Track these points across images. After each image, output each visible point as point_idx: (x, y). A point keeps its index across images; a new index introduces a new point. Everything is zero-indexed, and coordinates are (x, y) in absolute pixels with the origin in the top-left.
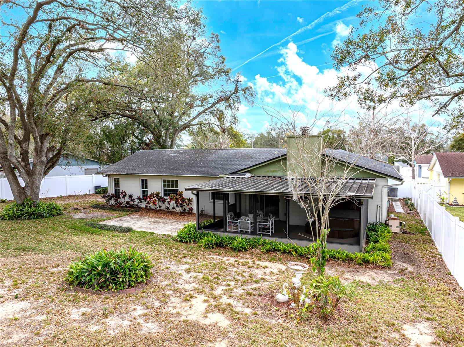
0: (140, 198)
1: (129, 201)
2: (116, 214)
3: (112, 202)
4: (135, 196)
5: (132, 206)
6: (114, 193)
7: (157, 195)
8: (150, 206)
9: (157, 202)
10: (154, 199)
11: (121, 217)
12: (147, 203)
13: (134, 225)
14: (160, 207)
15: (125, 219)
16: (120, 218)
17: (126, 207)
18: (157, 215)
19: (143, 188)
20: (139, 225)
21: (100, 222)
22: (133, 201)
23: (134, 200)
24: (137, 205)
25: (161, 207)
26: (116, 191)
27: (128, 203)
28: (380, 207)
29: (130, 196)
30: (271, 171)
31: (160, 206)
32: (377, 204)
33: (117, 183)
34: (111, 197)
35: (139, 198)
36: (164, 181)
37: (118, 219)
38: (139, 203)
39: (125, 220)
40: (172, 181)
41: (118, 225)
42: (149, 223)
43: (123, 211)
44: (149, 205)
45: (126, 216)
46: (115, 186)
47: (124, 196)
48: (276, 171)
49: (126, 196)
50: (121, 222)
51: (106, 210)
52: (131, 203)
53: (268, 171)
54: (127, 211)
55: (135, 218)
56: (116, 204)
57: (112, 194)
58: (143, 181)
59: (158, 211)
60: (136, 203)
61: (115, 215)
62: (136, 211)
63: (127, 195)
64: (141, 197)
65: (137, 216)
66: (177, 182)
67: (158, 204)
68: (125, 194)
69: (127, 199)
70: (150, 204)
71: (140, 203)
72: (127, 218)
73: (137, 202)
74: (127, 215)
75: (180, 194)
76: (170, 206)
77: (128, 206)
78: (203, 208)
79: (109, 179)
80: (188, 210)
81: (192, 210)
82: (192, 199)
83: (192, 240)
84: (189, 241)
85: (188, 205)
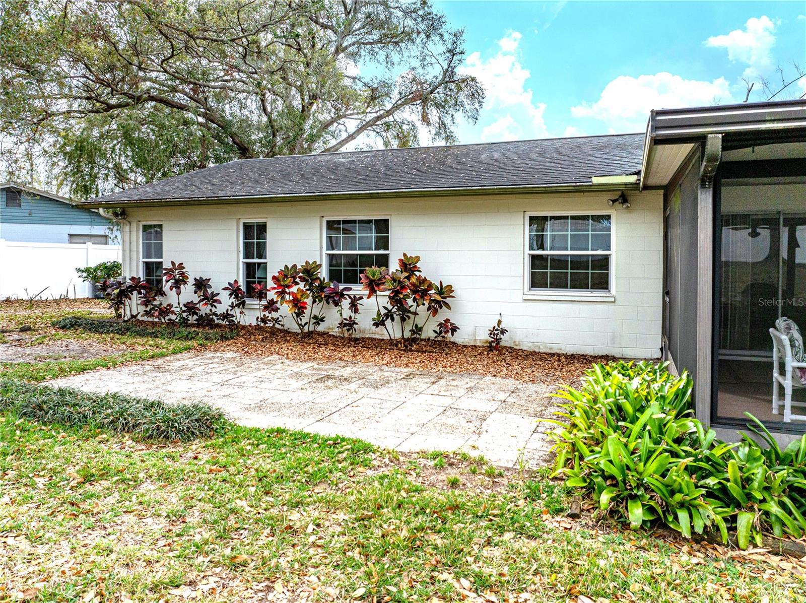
0: (239, 289)
1: (196, 300)
2: (142, 345)
3: (134, 306)
4: (218, 284)
5: (206, 322)
6: (141, 274)
7: (309, 273)
8: (277, 320)
9: (309, 301)
10: (294, 289)
11: (163, 355)
12: (266, 308)
13: (226, 390)
14: (319, 320)
15: (178, 364)
16: (160, 361)
17: (184, 322)
18: (310, 348)
19: (247, 255)
20: (251, 396)
21: (55, 377)
22: (211, 299)
23: (213, 295)
24: (226, 316)
25: (322, 320)
26: (150, 268)
27: (191, 308)
29: (201, 285)
31: (315, 317)
33: (153, 241)
34: (132, 289)
35: (234, 290)
36: (332, 226)
37: (148, 366)
38: (233, 307)
39: (181, 369)
40: (365, 225)
41: (142, 395)
42: (295, 384)
43: (172, 336)
44: (275, 315)
45: (186, 355)
46: (147, 254)
47: (178, 284)
49: (185, 283)
50: (163, 377)
51: (108, 332)
52: (204, 309)
54: (187, 338)
55: (222, 361)
56: (147, 313)
57: (132, 279)
58: (248, 228)
59: (310, 334)
60: (221, 309)
61: (140, 348)
62: (224, 338)
63: (191, 281)
64: (243, 288)
65: (229, 355)
66: (382, 225)
67: (312, 308)
68: (182, 274)
69: (188, 294)
70: (276, 310)
71: (237, 311)
72: (187, 360)
73: (226, 301)
74: (188, 349)
75: (408, 266)
76: (358, 318)
77: (192, 319)
78: (500, 322)
79: (127, 228)
80: (437, 329)
81: (454, 329)
82: (450, 287)
83: (745, 520)
84: (723, 526)
85: (435, 312)
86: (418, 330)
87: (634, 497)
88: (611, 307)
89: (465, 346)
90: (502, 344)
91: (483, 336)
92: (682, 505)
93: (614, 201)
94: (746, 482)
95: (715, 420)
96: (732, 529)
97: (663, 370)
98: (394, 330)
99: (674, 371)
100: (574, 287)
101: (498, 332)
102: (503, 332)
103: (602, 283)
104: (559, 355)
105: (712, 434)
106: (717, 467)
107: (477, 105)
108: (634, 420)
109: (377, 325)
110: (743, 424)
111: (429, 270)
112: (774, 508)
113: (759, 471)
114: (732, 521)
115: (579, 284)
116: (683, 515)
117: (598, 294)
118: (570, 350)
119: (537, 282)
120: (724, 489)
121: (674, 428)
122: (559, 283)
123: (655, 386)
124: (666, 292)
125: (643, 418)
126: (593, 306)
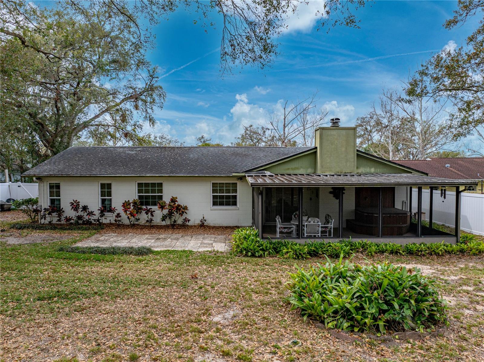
2: (75, 233)
4: (93, 208)
5: (89, 223)
6: (49, 204)
8: (120, 221)
10: (130, 209)
11: (90, 236)
14: (137, 220)
17: (78, 223)
18: (139, 230)
19: (103, 195)
22: (90, 214)
23: (92, 212)
24: (98, 220)
25: (139, 219)
26: (53, 201)
27: (80, 218)
28: (405, 202)
29: (85, 208)
30: (292, 169)
32: (402, 200)
33: (55, 189)
35: (102, 210)
36: (140, 185)
40: (153, 185)
44: (119, 219)
46: (52, 195)
47: (77, 209)
48: (298, 168)
50: (106, 243)
52: (88, 218)
53: (288, 169)
55: (115, 237)
56: (59, 220)
58: (103, 186)
59: (133, 225)
60: (95, 217)
61: (75, 235)
63: (80, 207)
66: (160, 185)
68: (78, 205)
69: (80, 212)
70: (120, 217)
71: (103, 218)
73: (98, 214)
75: (173, 200)
76: (153, 218)
77: (80, 222)
78: (204, 218)
79: (42, 185)
80: (183, 221)
81: (189, 221)
82: (186, 206)
83: (266, 253)
84: (263, 254)
85: (182, 215)
86: (175, 221)
87: (249, 252)
88: (237, 211)
89: (192, 226)
90: (205, 224)
91: (198, 222)
92: (257, 251)
93: (238, 179)
94: (267, 247)
95: (263, 238)
96: (264, 255)
97: (253, 229)
98: (168, 222)
99: (255, 229)
100: (226, 205)
101: (203, 221)
102: (205, 221)
103: (235, 204)
104: (223, 227)
105: (262, 240)
106: (262, 245)
107: (162, 101)
108: (248, 239)
109: (162, 221)
110: (267, 238)
111: (181, 202)
112: (271, 251)
113: (268, 245)
114: (264, 254)
115: (228, 204)
116: (257, 253)
117: (234, 207)
118: (225, 224)
119: (215, 204)
120: (263, 249)
121: (255, 240)
122: (221, 204)
123: (252, 233)
124: (253, 208)
125: (250, 239)
126: (232, 211)
